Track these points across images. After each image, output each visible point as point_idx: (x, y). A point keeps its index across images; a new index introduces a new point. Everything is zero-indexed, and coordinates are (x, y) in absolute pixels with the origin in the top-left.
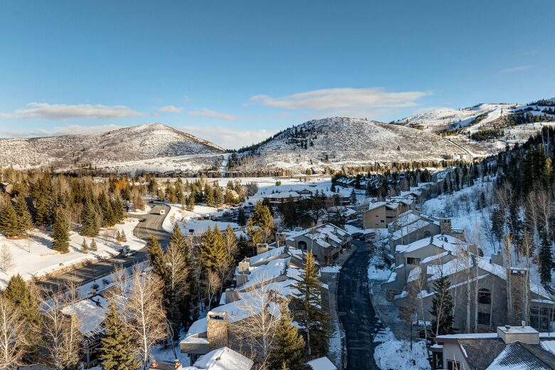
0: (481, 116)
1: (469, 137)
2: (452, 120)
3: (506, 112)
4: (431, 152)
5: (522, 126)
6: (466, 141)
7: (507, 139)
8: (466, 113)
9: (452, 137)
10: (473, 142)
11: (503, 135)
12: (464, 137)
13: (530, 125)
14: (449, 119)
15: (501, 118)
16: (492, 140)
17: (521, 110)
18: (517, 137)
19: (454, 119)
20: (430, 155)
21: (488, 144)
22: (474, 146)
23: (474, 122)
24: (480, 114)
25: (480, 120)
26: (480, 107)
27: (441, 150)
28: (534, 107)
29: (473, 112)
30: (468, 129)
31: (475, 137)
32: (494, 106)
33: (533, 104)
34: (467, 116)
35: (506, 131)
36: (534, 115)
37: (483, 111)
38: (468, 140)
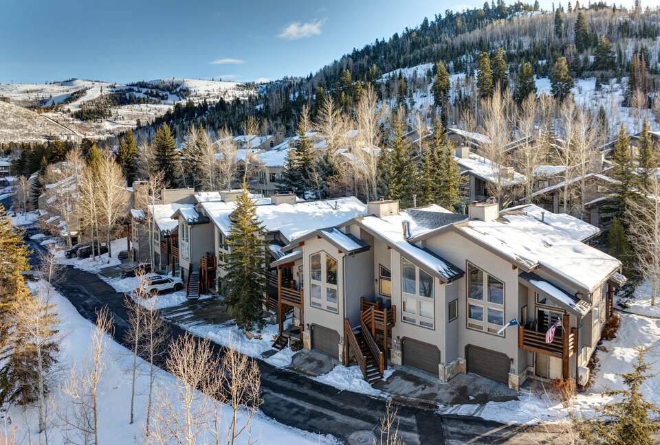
0: (78, 92)
1: (72, 116)
2: (41, 95)
3: (106, 91)
4: (29, 130)
5: (129, 106)
6: (69, 120)
7: (115, 119)
8: (56, 88)
9: (50, 114)
10: (78, 122)
11: (110, 115)
12: (66, 116)
13: (136, 106)
14: (35, 94)
15: (101, 97)
16: (99, 120)
17: (121, 90)
18: (125, 118)
19: (42, 94)
20: (29, 135)
21: (95, 124)
22: (80, 126)
23: (71, 99)
24: (75, 91)
25: (78, 97)
26: (74, 82)
27: (41, 129)
28: (135, 88)
29: (66, 88)
30: (66, 107)
31: (78, 116)
32: (91, 83)
33: (133, 85)
34: (58, 91)
35: (113, 111)
36: (137, 96)
37: (78, 87)
38: (71, 119)
